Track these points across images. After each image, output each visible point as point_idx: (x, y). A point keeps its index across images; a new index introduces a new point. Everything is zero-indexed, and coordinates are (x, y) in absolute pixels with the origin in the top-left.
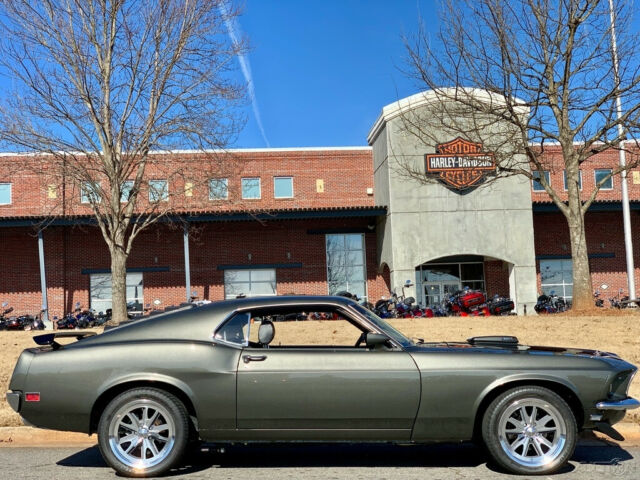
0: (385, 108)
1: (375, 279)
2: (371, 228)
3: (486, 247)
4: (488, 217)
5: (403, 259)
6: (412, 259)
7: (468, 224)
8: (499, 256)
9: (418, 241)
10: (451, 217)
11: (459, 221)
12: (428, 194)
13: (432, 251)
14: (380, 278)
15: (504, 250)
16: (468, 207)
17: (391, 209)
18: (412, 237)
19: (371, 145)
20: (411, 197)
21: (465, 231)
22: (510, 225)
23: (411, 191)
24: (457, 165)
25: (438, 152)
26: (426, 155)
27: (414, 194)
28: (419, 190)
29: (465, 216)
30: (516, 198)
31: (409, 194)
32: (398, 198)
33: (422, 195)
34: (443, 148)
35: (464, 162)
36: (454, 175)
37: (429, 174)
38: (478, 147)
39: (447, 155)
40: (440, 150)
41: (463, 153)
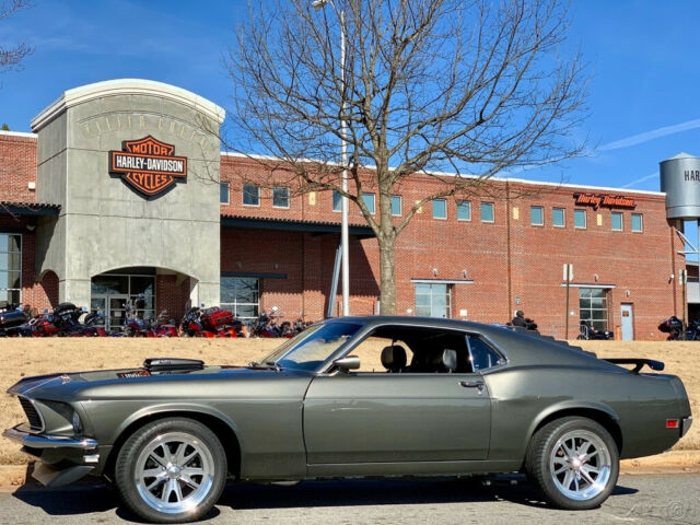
0: (67, 93)
1: (32, 287)
2: (31, 228)
3: (170, 260)
4: (175, 227)
5: (78, 268)
6: (88, 269)
7: (152, 232)
8: (183, 270)
9: (96, 248)
10: (134, 224)
11: (143, 229)
12: (111, 196)
13: (112, 261)
14: (38, 287)
15: (189, 265)
16: (155, 214)
17: (68, 208)
18: (90, 243)
20: (91, 198)
21: (150, 240)
22: (197, 238)
23: (91, 191)
24: (145, 167)
25: (124, 150)
26: (111, 153)
27: (96, 194)
28: (100, 190)
29: (150, 225)
30: (204, 209)
31: (89, 194)
32: (77, 198)
33: (105, 196)
34: (131, 146)
35: (153, 164)
36: (141, 178)
37: (114, 174)
38: (169, 150)
39: (135, 155)
40: (128, 148)
41: (152, 154)
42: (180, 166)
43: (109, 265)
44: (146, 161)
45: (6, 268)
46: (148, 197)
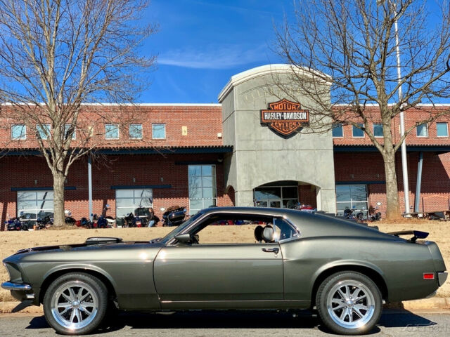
0: (233, 77)
1: (223, 196)
2: (220, 161)
3: (302, 175)
4: (303, 154)
5: (244, 183)
6: (251, 184)
7: (289, 159)
8: (310, 181)
9: (255, 171)
10: (277, 154)
11: (283, 157)
12: (263, 137)
13: (265, 178)
14: (226, 196)
15: (314, 178)
16: (290, 147)
17: (236, 148)
18: (252, 169)
19: (221, 102)
20: (251, 140)
21: (288, 164)
22: (318, 161)
23: (250, 135)
24: (282, 118)
25: (269, 109)
26: (261, 111)
27: (253, 137)
28: (256, 135)
29: (288, 154)
30: (322, 142)
31: (249, 138)
32: (242, 141)
33: (258, 138)
34: (273, 106)
35: (288, 116)
36: (280, 125)
37: (263, 124)
38: (297, 106)
39: (276, 111)
40: (271, 108)
41: (287, 110)
42: (304, 116)
43: (263, 180)
44: (283, 114)
45: (211, 185)
46: (285, 137)
